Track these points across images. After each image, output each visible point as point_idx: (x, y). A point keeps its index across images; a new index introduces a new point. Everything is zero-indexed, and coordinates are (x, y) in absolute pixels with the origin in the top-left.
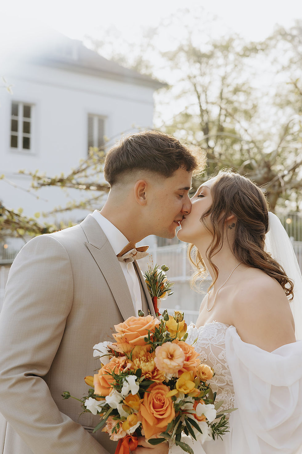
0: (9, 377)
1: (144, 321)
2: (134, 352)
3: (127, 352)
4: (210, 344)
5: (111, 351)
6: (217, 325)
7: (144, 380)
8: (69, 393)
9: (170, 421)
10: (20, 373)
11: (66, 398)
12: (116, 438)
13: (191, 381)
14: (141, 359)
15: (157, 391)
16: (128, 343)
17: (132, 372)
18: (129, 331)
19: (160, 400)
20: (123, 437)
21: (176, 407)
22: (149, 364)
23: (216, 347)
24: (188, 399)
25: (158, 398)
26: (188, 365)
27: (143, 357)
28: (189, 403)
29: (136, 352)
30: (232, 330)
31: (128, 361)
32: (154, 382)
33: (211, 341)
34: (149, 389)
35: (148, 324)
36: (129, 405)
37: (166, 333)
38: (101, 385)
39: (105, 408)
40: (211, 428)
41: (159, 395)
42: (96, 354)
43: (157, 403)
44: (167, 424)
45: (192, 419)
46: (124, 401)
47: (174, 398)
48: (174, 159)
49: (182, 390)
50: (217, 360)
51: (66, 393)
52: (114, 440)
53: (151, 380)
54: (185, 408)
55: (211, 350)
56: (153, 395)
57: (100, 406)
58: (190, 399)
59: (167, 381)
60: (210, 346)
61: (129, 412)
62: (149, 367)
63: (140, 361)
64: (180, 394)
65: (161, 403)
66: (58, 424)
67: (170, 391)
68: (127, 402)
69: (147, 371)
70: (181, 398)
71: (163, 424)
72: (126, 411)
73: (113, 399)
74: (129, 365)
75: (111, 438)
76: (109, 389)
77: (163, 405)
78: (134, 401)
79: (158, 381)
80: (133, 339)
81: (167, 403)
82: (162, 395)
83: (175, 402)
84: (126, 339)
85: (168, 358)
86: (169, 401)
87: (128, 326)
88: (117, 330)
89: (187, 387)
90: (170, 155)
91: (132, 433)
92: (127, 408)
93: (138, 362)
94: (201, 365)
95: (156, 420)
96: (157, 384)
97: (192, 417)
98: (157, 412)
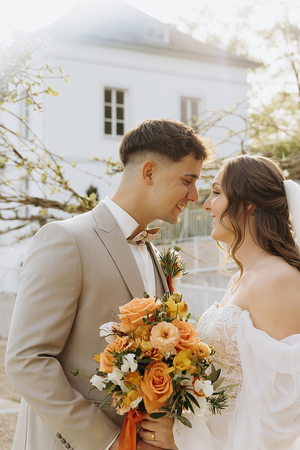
0: (23, 357)
1: (146, 302)
2: (136, 332)
3: (130, 332)
4: (225, 325)
5: (115, 331)
6: (234, 308)
7: (144, 358)
8: (78, 370)
9: (168, 396)
10: (33, 354)
11: (75, 375)
12: (121, 412)
13: (188, 358)
14: (143, 338)
15: (157, 368)
16: (131, 323)
17: (132, 351)
18: (131, 312)
19: (159, 377)
20: (128, 411)
21: (174, 383)
22: (149, 343)
23: (229, 328)
24: (186, 376)
25: (157, 375)
26: (186, 344)
27: (145, 337)
28: (188, 380)
29: (139, 331)
30: (246, 314)
31: (130, 340)
32: (154, 360)
33: (226, 323)
34: (148, 366)
35: (149, 306)
36: (129, 382)
37: (161, 313)
38: (106, 363)
39: (109, 385)
40: (210, 403)
41: (159, 372)
42: (102, 334)
43: (156, 380)
44: (166, 399)
45: (191, 394)
46: (125, 378)
47: (172, 375)
48: (184, 145)
49: (179, 367)
50: (229, 341)
51: (75, 371)
52: (121, 414)
53: (150, 359)
54: (184, 384)
55: (225, 331)
56: (152, 372)
57: (104, 382)
58: (188, 375)
59: (166, 359)
60: (224, 327)
61: (131, 388)
62: (149, 346)
63: (141, 340)
64: (177, 371)
65: (161, 380)
66: (70, 401)
67: (169, 368)
68: (128, 379)
69: (147, 349)
70: (178, 375)
71: (163, 399)
72: (128, 387)
73: (115, 376)
74: (130, 344)
75: (118, 412)
76: (112, 367)
77: (162, 381)
78: (135, 378)
79: (156, 359)
80: (135, 320)
81: (166, 380)
82: (162, 372)
83: (174, 378)
84: (129, 319)
85: (163, 336)
86: (168, 378)
87: (130, 307)
88: (121, 312)
89: (183, 365)
90: (180, 141)
91: (135, 407)
92: (128, 384)
93: (139, 341)
94: (199, 344)
95: (156, 396)
96: (156, 361)
97: (192, 393)
98: (156, 388)
